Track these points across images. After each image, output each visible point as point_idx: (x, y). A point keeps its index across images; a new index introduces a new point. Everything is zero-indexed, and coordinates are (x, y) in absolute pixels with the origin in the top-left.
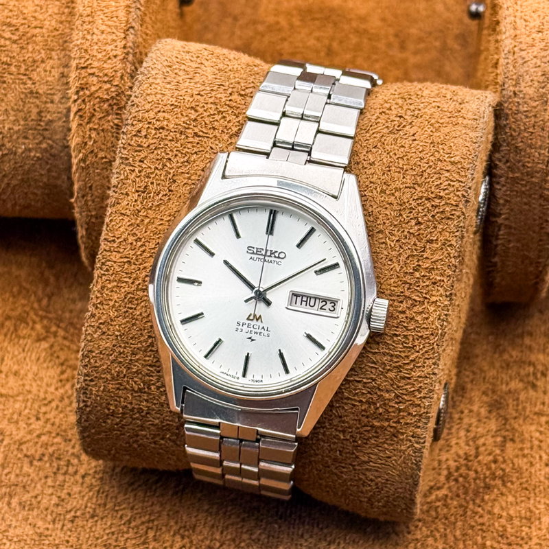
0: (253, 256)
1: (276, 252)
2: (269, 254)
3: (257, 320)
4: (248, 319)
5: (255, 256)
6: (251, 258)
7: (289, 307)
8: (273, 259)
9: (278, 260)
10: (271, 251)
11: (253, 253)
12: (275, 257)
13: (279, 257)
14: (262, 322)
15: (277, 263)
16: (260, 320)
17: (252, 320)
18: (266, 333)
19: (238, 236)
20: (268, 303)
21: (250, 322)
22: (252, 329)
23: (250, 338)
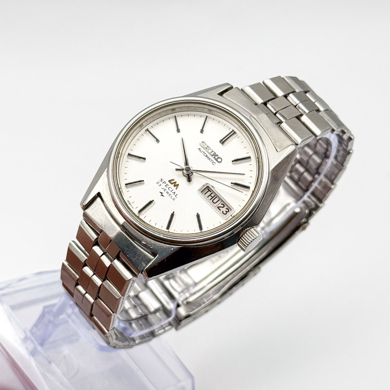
1: (217, 155)
2: (212, 154)
3: (175, 186)
5: (203, 150)
6: (200, 149)
8: (212, 158)
9: (215, 161)
10: (215, 153)
11: (203, 147)
12: (214, 158)
13: (216, 160)
14: (176, 188)
15: (213, 162)
16: (176, 187)
17: (172, 184)
18: (174, 197)
19: (202, 131)
20: (189, 180)
21: (169, 184)
22: (167, 189)
23: (161, 193)
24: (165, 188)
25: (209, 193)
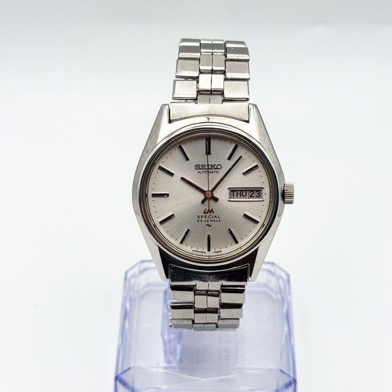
0: (200, 170)
1: (215, 165)
2: (210, 167)
3: (211, 212)
4: (204, 213)
5: (201, 171)
6: (199, 172)
7: (230, 200)
8: (213, 170)
9: (217, 170)
10: (211, 165)
11: (200, 169)
12: (215, 168)
13: (217, 168)
14: (214, 213)
15: (217, 172)
16: (212, 212)
17: (207, 212)
18: (218, 220)
19: (187, 159)
20: (216, 200)
21: (206, 214)
22: (208, 219)
23: (208, 225)
24: (207, 219)
25: (235, 193)
